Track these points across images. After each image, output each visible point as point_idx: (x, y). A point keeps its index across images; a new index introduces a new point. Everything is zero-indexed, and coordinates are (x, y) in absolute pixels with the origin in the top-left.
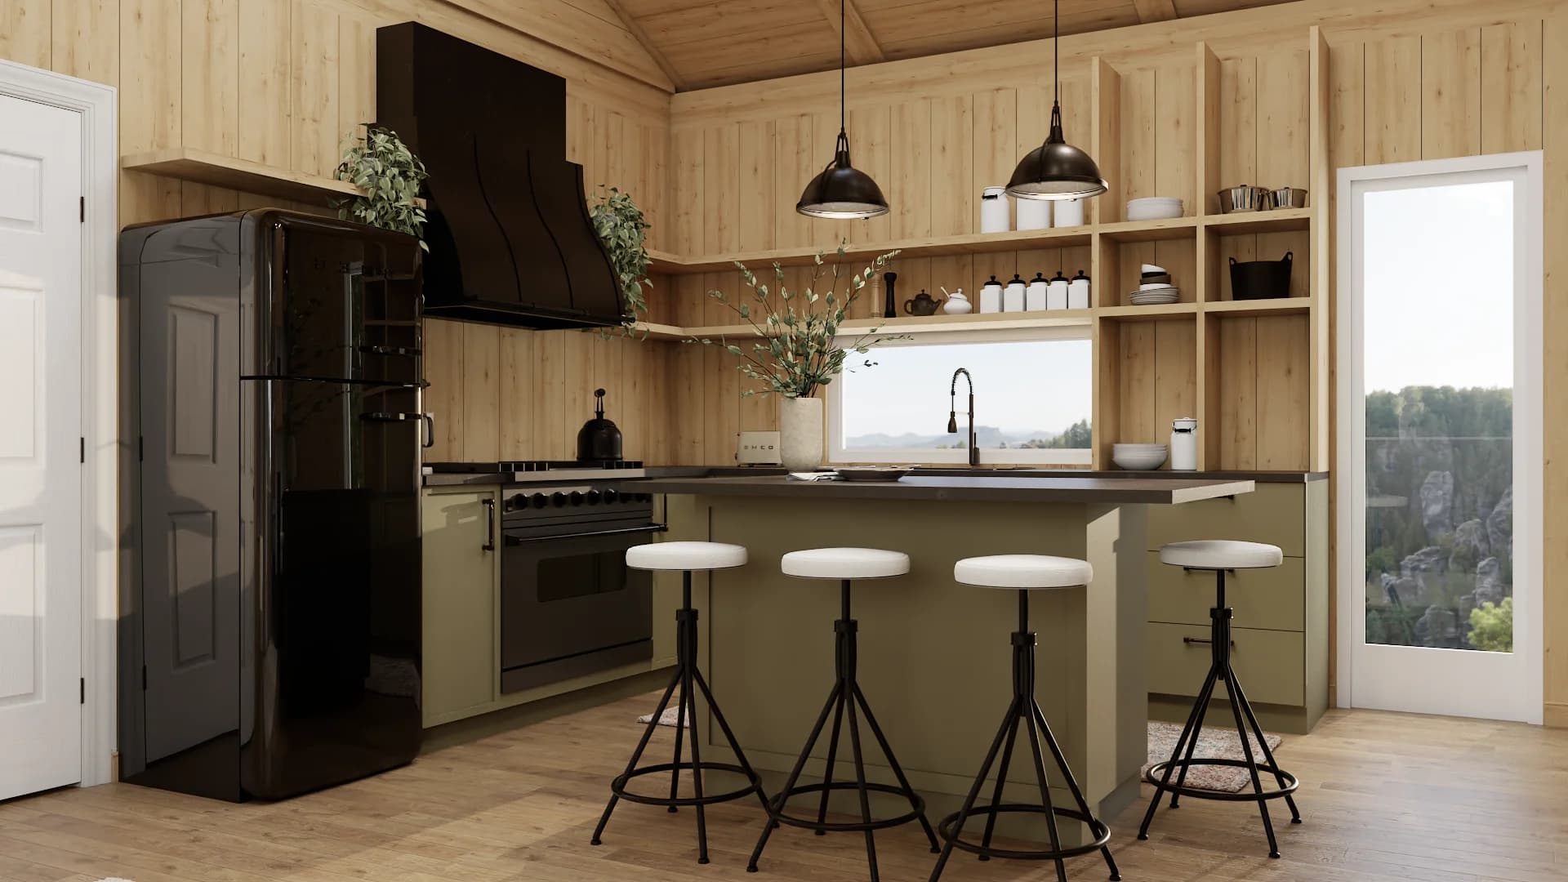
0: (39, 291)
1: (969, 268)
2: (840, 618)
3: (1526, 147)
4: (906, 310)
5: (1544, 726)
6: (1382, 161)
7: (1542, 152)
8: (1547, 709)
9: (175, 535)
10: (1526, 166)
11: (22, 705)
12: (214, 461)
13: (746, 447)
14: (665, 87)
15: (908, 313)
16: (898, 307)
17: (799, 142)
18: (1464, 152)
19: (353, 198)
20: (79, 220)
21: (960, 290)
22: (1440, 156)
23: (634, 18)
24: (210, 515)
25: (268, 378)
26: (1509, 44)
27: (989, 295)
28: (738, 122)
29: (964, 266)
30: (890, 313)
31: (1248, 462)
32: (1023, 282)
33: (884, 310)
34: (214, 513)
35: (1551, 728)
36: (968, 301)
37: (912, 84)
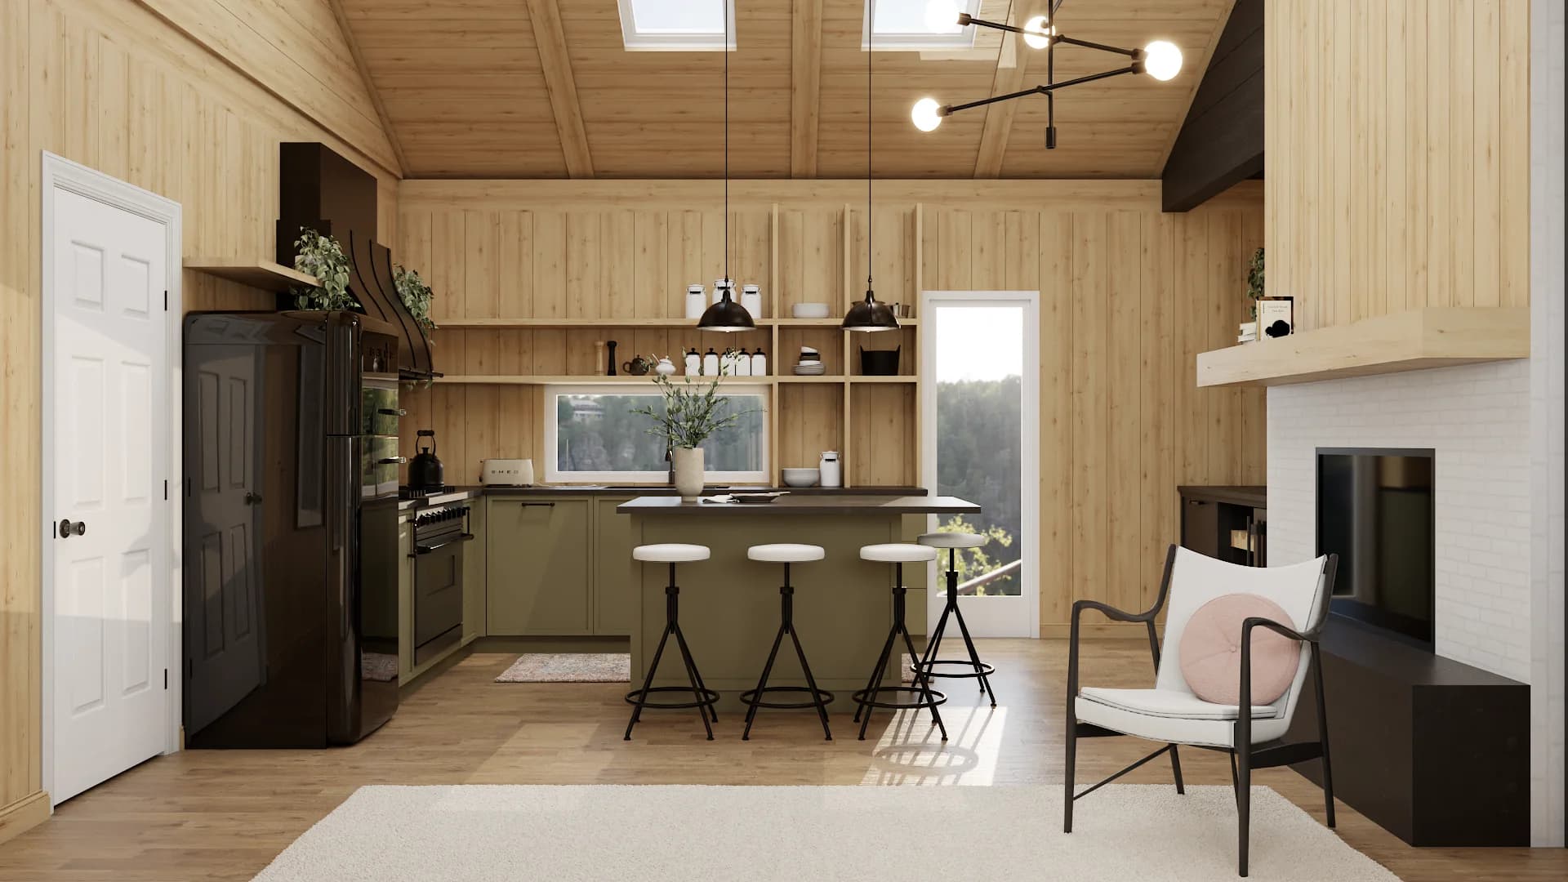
0: (146, 366)
1: (664, 340)
2: (783, 586)
3: (1030, 289)
4: (624, 368)
5: (1041, 639)
6: (948, 288)
7: (1038, 292)
8: (1041, 628)
9: (204, 555)
10: (1030, 300)
11: (141, 691)
12: (219, 491)
13: (493, 472)
14: (395, 173)
15: (626, 371)
16: (618, 368)
17: (520, 232)
18: (996, 288)
19: (312, 287)
20: (164, 308)
21: (667, 357)
22: (981, 289)
23: (391, 122)
24: (218, 535)
25: (349, 436)
26: (1021, 224)
27: (693, 361)
28: (465, 210)
29: (661, 337)
30: (611, 372)
31: (865, 481)
32: (716, 354)
33: (607, 369)
34: (220, 533)
35: (1045, 639)
36: (673, 365)
37: (618, 199)
